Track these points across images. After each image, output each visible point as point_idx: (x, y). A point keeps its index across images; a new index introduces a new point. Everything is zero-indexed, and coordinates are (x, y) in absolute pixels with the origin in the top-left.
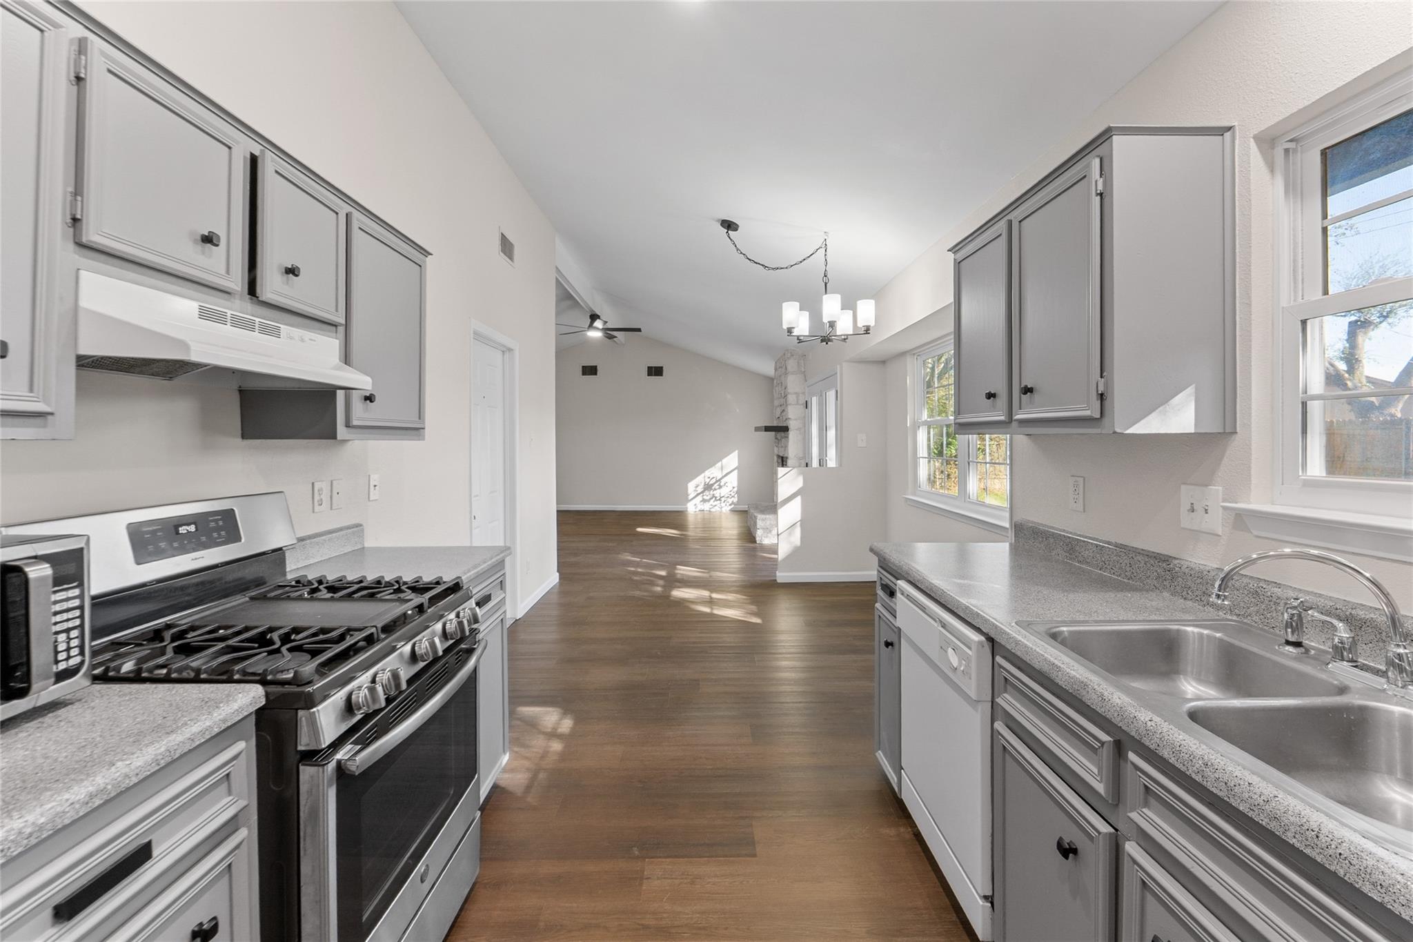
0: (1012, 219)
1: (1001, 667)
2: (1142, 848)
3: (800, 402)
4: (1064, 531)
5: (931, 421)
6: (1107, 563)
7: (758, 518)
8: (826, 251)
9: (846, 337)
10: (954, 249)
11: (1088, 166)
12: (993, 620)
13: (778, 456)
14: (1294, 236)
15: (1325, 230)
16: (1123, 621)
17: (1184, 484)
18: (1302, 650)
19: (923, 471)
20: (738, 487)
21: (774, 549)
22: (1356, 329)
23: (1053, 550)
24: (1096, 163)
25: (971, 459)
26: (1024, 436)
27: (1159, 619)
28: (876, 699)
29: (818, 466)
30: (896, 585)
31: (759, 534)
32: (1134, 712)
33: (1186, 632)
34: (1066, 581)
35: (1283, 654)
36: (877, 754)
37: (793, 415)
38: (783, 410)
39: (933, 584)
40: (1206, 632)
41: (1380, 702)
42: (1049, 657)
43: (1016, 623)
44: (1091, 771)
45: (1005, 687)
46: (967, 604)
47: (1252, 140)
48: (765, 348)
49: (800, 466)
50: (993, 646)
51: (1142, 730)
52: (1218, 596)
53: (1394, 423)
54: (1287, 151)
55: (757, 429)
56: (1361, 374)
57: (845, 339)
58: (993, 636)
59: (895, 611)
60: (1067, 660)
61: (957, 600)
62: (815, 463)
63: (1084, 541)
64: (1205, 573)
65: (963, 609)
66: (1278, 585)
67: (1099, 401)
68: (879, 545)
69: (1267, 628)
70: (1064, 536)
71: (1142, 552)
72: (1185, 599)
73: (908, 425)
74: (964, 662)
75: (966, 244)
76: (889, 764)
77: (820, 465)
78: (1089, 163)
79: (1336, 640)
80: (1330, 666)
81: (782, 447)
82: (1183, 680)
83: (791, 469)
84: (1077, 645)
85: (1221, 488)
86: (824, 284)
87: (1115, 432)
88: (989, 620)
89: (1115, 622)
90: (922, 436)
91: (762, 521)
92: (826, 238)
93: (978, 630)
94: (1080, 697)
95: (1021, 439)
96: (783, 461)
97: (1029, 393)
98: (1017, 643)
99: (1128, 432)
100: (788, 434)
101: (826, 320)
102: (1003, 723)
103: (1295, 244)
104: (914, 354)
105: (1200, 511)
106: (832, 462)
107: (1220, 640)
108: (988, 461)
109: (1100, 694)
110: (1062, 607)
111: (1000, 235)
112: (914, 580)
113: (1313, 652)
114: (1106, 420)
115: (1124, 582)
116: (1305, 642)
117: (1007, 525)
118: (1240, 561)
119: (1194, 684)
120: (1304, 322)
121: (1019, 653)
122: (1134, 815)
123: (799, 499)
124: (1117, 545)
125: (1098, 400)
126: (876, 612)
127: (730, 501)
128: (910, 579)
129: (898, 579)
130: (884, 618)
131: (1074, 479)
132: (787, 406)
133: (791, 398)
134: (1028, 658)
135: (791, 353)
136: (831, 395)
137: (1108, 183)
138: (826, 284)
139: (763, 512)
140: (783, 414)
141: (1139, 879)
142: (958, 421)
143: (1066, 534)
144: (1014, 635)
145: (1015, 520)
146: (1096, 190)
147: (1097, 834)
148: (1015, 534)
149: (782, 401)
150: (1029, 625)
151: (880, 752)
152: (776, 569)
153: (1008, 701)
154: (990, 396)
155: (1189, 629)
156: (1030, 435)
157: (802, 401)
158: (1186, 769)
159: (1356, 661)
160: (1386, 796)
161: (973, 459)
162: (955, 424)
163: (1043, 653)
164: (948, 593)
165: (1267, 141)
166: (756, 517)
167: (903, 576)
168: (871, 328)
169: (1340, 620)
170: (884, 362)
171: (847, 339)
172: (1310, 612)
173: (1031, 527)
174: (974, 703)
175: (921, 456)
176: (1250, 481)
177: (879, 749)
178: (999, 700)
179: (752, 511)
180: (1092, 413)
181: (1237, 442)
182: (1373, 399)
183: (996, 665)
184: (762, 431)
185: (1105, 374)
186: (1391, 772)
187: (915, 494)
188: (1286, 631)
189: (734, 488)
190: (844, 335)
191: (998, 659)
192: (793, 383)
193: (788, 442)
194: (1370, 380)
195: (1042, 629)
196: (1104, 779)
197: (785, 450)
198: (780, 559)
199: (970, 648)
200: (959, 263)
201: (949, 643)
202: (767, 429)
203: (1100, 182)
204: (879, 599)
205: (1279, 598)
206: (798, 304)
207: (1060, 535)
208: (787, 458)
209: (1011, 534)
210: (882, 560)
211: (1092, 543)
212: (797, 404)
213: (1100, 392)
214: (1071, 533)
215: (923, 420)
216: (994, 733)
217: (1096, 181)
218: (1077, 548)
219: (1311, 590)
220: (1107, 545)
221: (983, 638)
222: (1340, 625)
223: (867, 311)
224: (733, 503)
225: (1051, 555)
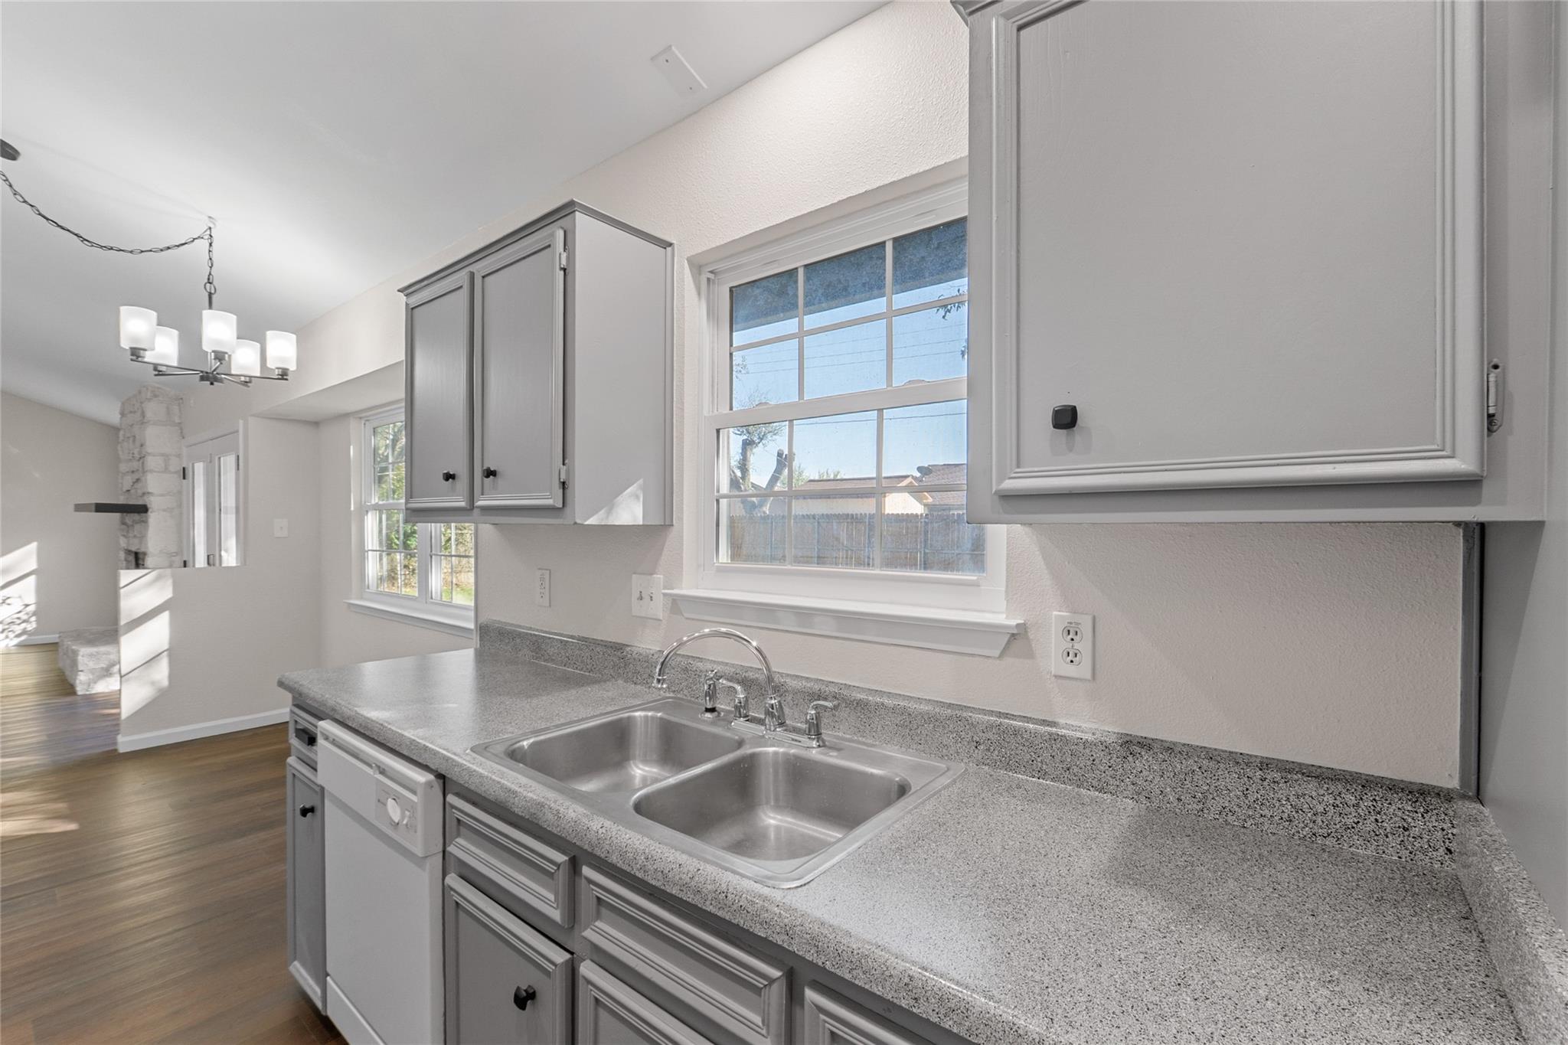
0: (475, 271)
1: (453, 807)
2: (596, 963)
3: (172, 468)
4: (531, 629)
5: (384, 505)
6: (570, 658)
7: (81, 653)
8: (211, 245)
9: (248, 379)
10: (407, 290)
11: (552, 235)
12: (444, 752)
13: (128, 552)
14: (713, 355)
15: (731, 354)
16: (583, 720)
17: (635, 573)
18: (716, 713)
19: (374, 567)
20: (37, 603)
21: (114, 701)
22: (747, 445)
23: (520, 650)
24: (560, 234)
25: (433, 552)
26: (491, 527)
27: (614, 709)
28: (289, 891)
29: (206, 565)
30: (316, 727)
31: (83, 682)
32: (587, 822)
33: (634, 717)
34: (530, 685)
35: (704, 721)
36: (291, 968)
37: (157, 488)
38: (138, 480)
39: (368, 719)
40: (650, 714)
41: (760, 747)
42: (506, 782)
43: (472, 750)
44: (546, 900)
45: (458, 831)
46: (413, 738)
47: (686, 261)
48: (98, 378)
49: (171, 566)
50: (444, 783)
51: (594, 840)
52: (659, 681)
53: (765, 518)
54: (708, 279)
55: (79, 508)
56: (749, 480)
57: (246, 382)
58: (443, 773)
59: (316, 763)
60: (524, 780)
61: (400, 734)
62: (201, 561)
63: (550, 638)
64: (651, 656)
65: (407, 745)
66: (701, 659)
67: (561, 490)
68: (294, 676)
69: (693, 699)
70: (531, 634)
71: (602, 643)
72: (635, 683)
73: (352, 509)
74: (407, 813)
75: (420, 289)
76: (310, 975)
77: (209, 563)
78: (553, 232)
79: (737, 701)
80: (733, 724)
81: (135, 536)
82: (633, 766)
83: (150, 570)
84: (536, 760)
85: (662, 576)
86: (207, 294)
87: (575, 523)
88: (439, 752)
89: (576, 722)
90: (371, 522)
91: (87, 659)
92: (212, 226)
93: (426, 768)
94: (536, 822)
95: (487, 529)
96: (137, 560)
97: (491, 477)
98: (471, 773)
99: (586, 523)
100: (147, 518)
101: (207, 347)
102: (455, 873)
103: (713, 362)
104: (361, 418)
105: (646, 598)
106: (230, 558)
107: (661, 719)
108: (453, 553)
109: (555, 812)
110: (524, 716)
111: (461, 287)
112: (343, 717)
113: (722, 714)
114: (568, 510)
115: (586, 675)
116: (719, 706)
117: (472, 626)
118: (675, 644)
119: (641, 766)
120: (718, 431)
121: (473, 787)
122: (588, 933)
123: (165, 616)
124: (580, 639)
125: (560, 488)
126: (288, 768)
127: (18, 629)
128: (338, 717)
129: (321, 719)
130: (301, 777)
131: (540, 572)
132: (144, 472)
133: (152, 462)
134: (483, 789)
135: (152, 391)
136: (228, 462)
137: (571, 258)
138: (210, 295)
139: (91, 642)
140: (135, 486)
141: (592, 998)
142: (410, 505)
143: (532, 632)
144: (469, 765)
145: (479, 622)
146: (560, 264)
147: (554, 968)
148: (480, 637)
149: (135, 465)
150: (486, 748)
151: (296, 963)
152: (117, 732)
153: (464, 849)
154: (449, 477)
155: (637, 714)
156: (496, 524)
157: (175, 466)
158: (631, 869)
159: (748, 716)
160: (765, 823)
161: (436, 551)
162: (407, 509)
163: (500, 780)
164: (389, 726)
165: (697, 265)
166: (75, 653)
167: (328, 715)
168: (289, 373)
169: (739, 683)
170: (316, 424)
171: (250, 382)
172: (720, 681)
173: (498, 627)
174: (420, 861)
175: (370, 548)
176: (682, 568)
177: (295, 959)
178: (451, 849)
179: (67, 643)
180: (554, 501)
181: (673, 533)
182: (754, 499)
183: (447, 806)
184: (91, 511)
185: (566, 461)
186: (767, 803)
187: (362, 598)
188: (706, 700)
189: (27, 606)
190: (245, 376)
191: (451, 798)
192: (157, 439)
193: (146, 528)
194: (753, 485)
195: (500, 749)
196: (560, 906)
197: (141, 543)
198: (124, 716)
199: (414, 793)
200: (412, 309)
201: (388, 792)
202: (100, 508)
203: (564, 256)
204: (293, 751)
205: (701, 671)
206: (154, 314)
207: (527, 634)
208: (145, 554)
209: (476, 639)
210: (297, 696)
211: (557, 639)
212: (166, 470)
213: (562, 480)
214: (537, 630)
215: (373, 502)
216: (446, 890)
217: (560, 254)
218: (543, 646)
219: (720, 660)
220: (570, 640)
221: (431, 777)
222: (739, 688)
223: (282, 349)
224: (24, 632)
225: (517, 657)
